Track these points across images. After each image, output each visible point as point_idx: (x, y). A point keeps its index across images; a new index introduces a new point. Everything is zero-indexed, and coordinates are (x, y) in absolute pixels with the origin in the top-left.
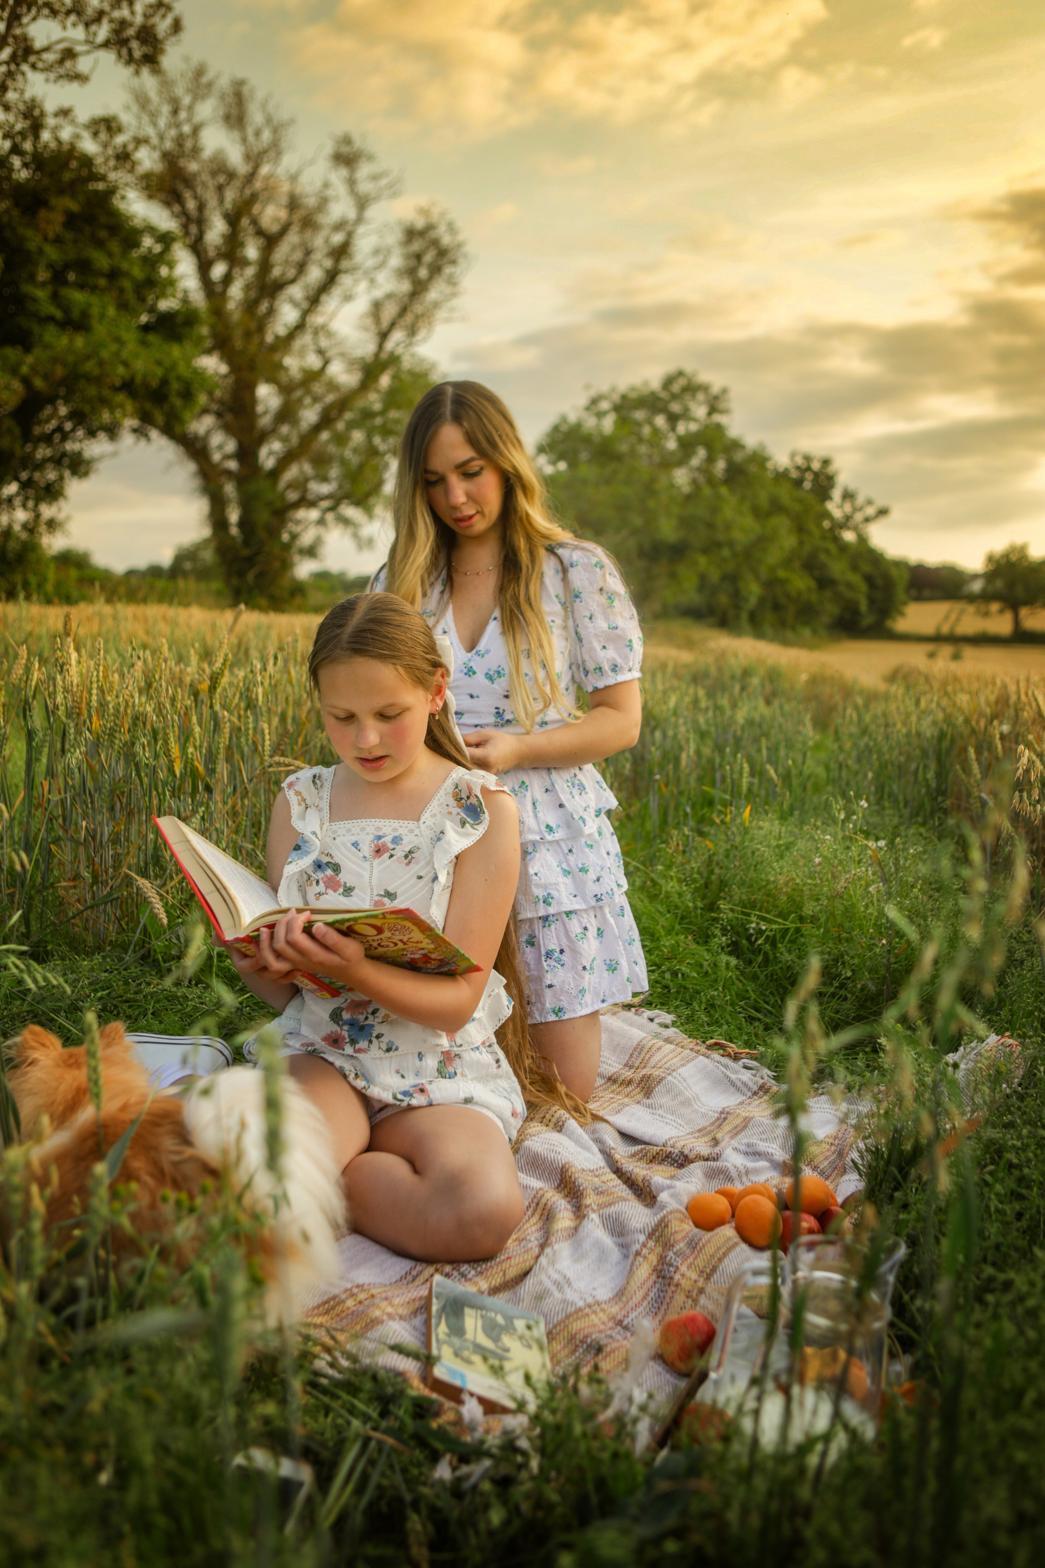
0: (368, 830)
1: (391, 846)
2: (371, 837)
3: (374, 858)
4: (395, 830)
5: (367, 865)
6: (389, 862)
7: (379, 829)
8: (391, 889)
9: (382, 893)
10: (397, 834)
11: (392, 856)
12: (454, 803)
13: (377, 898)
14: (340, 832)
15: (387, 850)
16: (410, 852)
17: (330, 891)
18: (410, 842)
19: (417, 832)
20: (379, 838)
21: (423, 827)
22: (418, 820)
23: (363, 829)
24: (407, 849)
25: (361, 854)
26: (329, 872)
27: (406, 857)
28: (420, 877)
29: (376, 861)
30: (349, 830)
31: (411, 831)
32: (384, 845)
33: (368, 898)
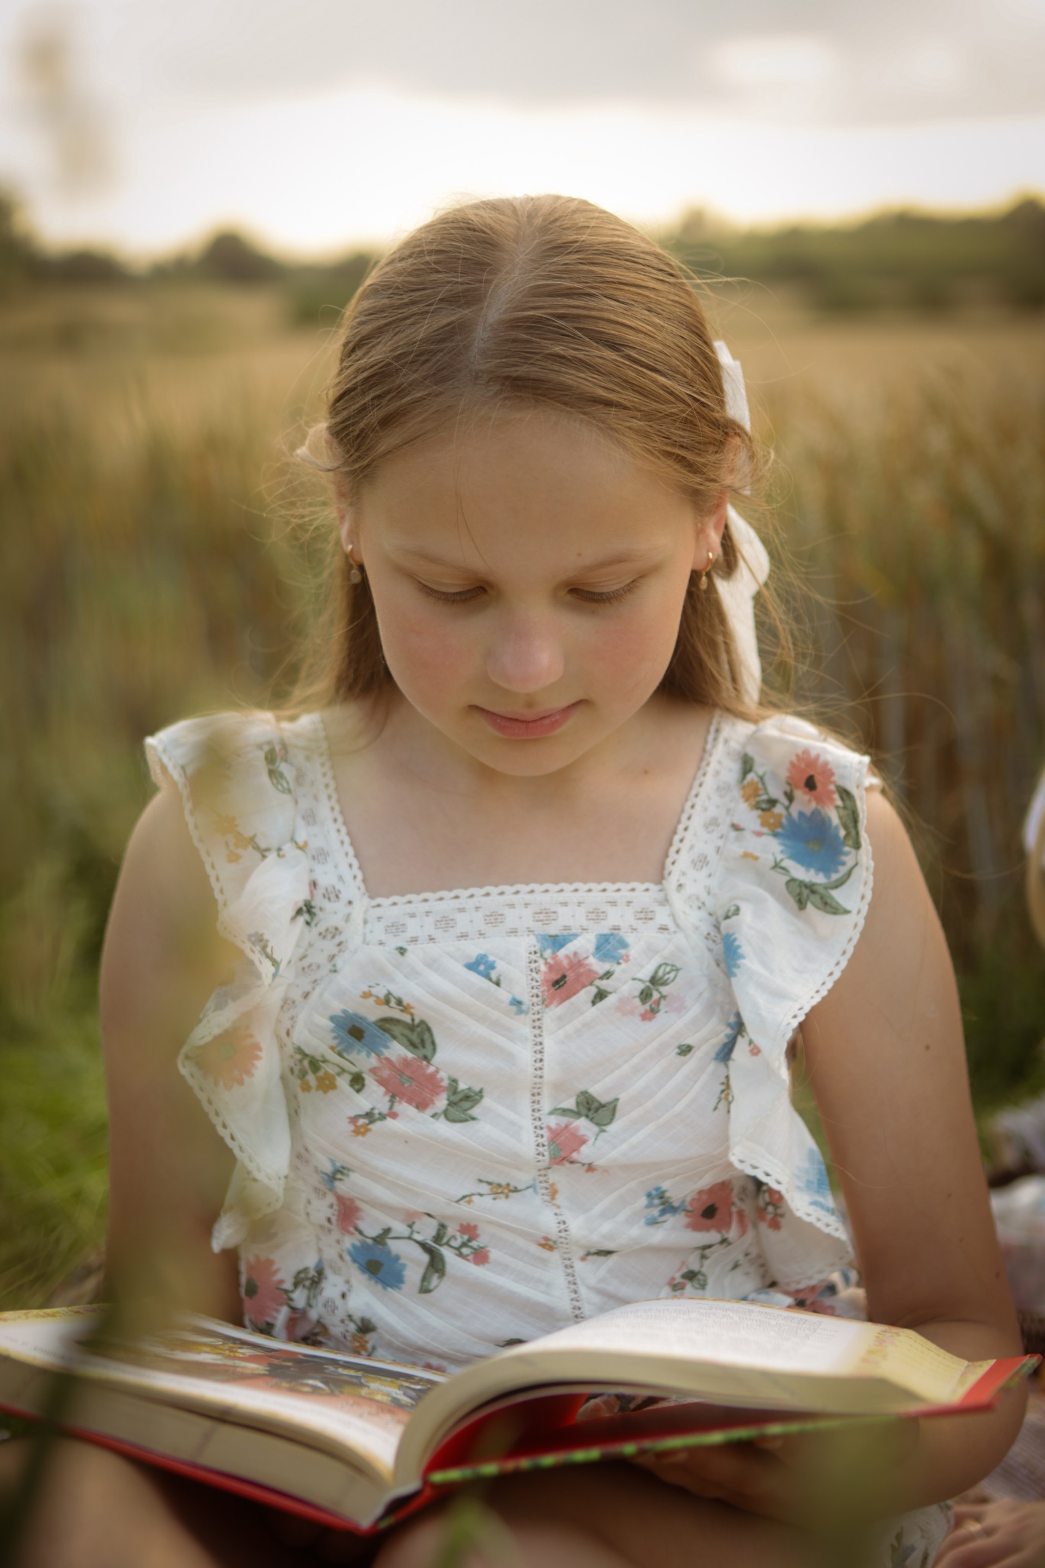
0: (512, 918)
1: (599, 966)
2: (526, 944)
3: (546, 1003)
4: (597, 915)
5: (523, 1026)
6: (593, 1012)
7: (546, 915)
8: (599, 1091)
9: (570, 1103)
10: (604, 928)
11: (601, 995)
12: (750, 819)
13: (553, 1121)
14: (413, 928)
15: (590, 978)
16: (655, 981)
17: (404, 1108)
18: (651, 950)
19: (662, 916)
20: (557, 942)
21: (678, 900)
22: (660, 877)
23: (494, 918)
24: (646, 973)
25: (503, 995)
26: (397, 1051)
27: (645, 995)
28: (685, 1050)
29: (556, 1011)
30: (445, 923)
31: (646, 916)
32: (577, 963)
33: (527, 1124)
